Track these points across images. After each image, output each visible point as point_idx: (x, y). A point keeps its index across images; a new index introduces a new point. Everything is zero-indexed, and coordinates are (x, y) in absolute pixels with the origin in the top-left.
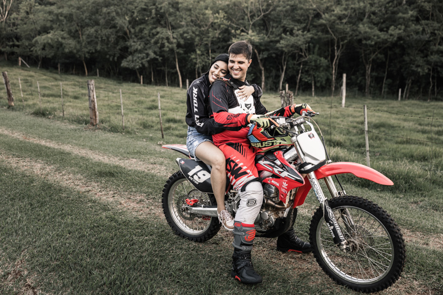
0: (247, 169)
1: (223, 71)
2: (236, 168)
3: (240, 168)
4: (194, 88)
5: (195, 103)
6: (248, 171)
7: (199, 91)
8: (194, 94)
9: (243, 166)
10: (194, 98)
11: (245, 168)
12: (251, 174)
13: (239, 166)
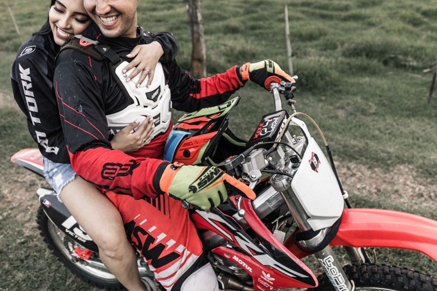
0: (176, 246)
1: (79, 17)
2: (151, 246)
3: (161, 247)
4: (21, 68)
5: (32, 104)
6: (180, 249)
7: (35, 75)
8: (24, 84)
9: (167, 239)
10: (27, 93)
11: (171, 243)
12: (187, 253)
13: (157, 242)
